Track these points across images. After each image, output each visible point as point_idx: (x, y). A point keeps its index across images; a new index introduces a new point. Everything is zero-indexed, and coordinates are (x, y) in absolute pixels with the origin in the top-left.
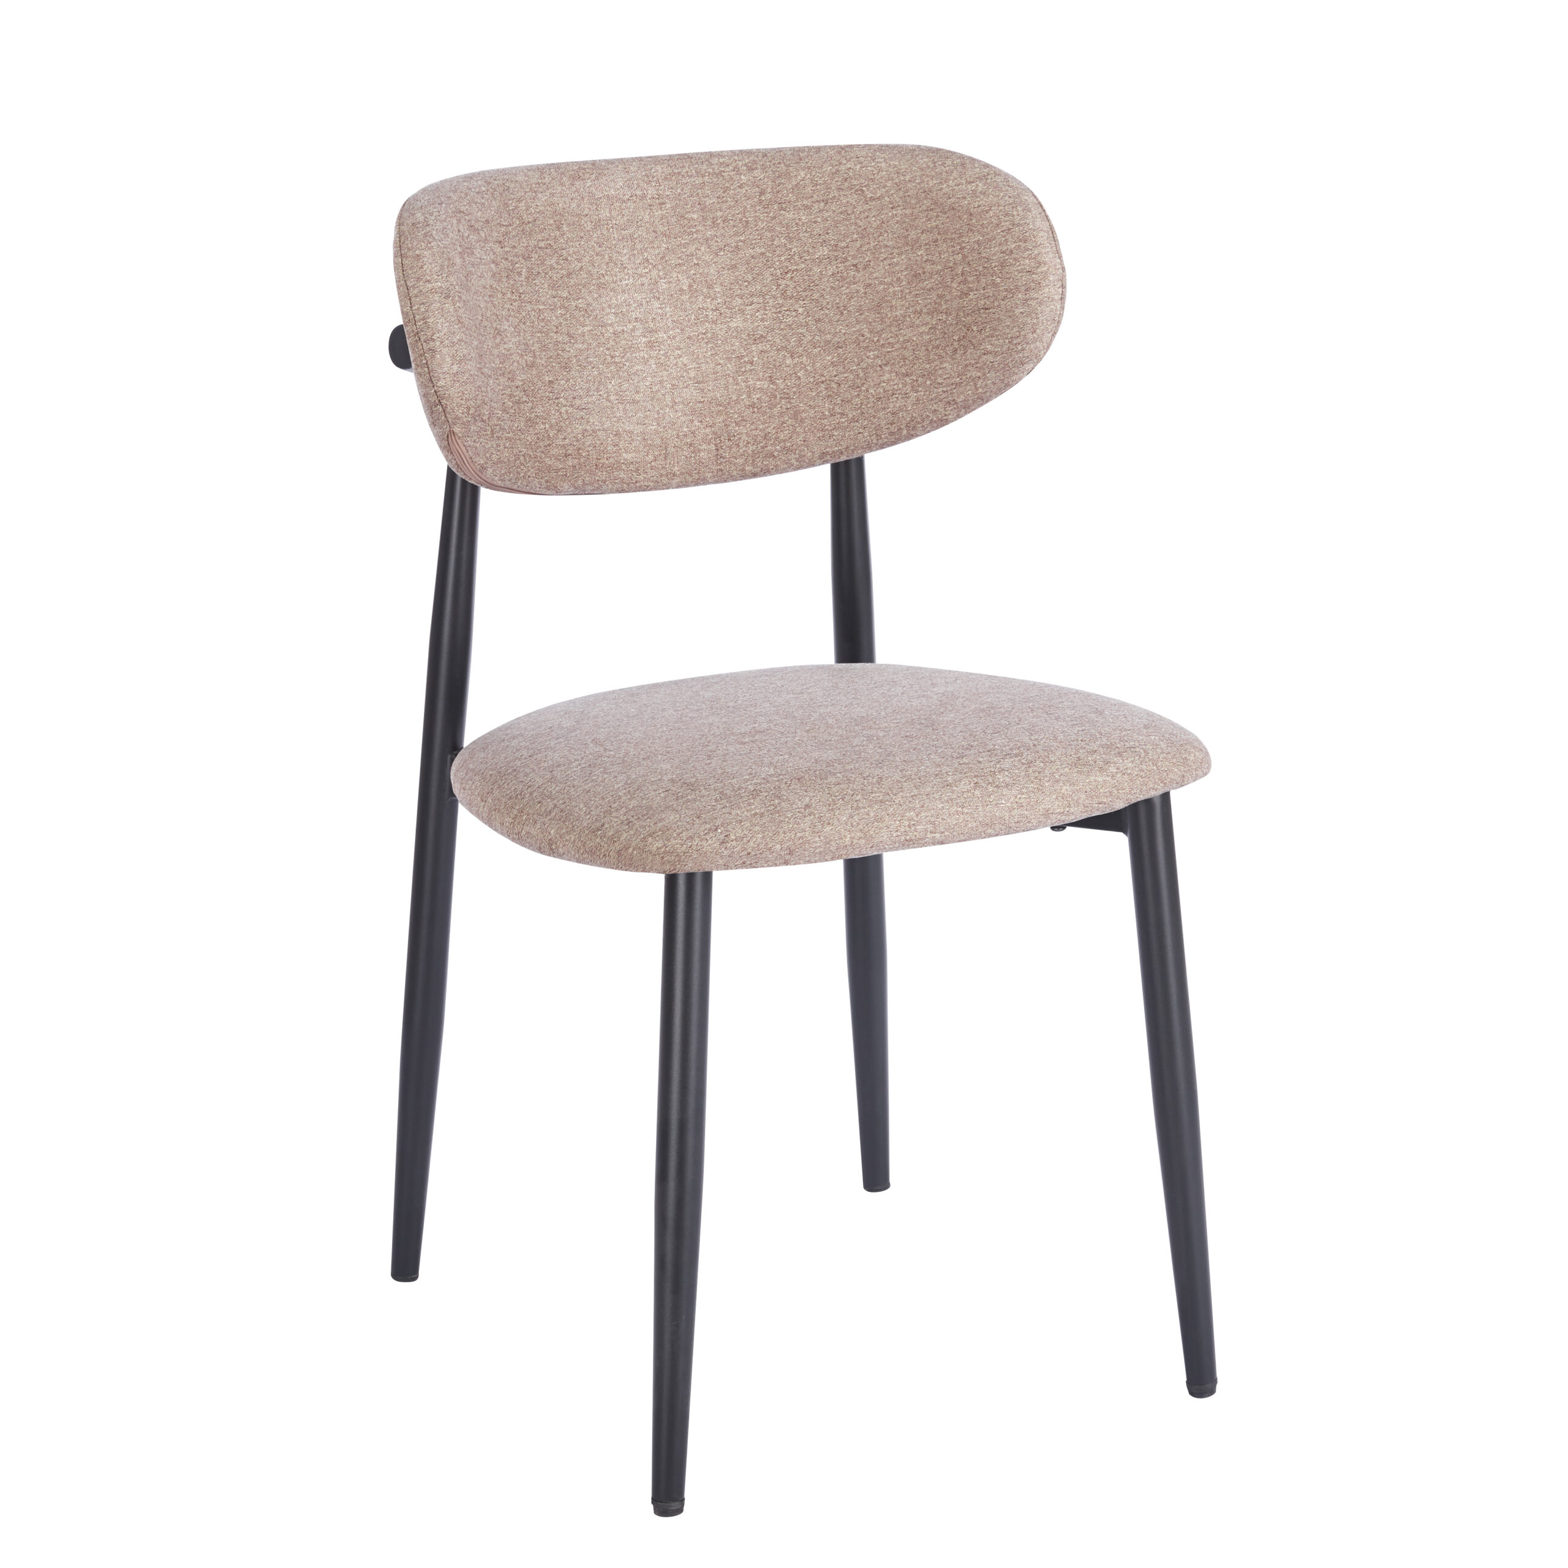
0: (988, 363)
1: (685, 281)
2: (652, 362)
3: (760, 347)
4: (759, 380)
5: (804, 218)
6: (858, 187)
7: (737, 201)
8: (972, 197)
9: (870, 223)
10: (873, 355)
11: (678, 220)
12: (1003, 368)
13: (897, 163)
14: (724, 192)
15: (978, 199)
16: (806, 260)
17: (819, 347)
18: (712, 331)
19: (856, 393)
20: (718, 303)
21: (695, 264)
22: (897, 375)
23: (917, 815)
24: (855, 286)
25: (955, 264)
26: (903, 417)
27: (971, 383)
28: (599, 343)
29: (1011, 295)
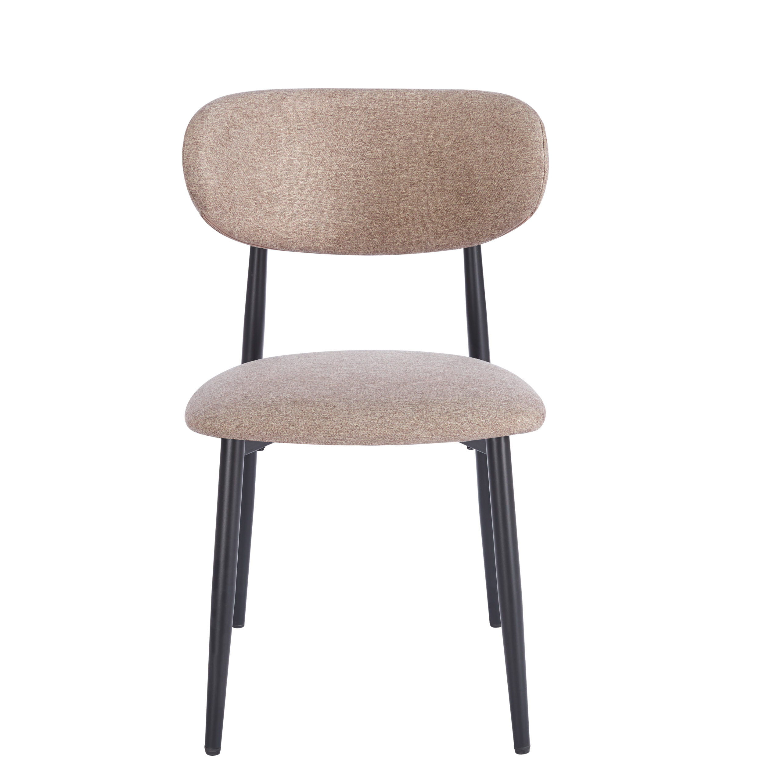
0: (509, 207)
1: (380, 152)
2: (355, 191)
3: (413, 189)
4: (410, 205)
5: (443, 126)
6: (468, 112)
7: (413, 115)
8: (511, 122)
9: (470, 131)
10: (464, 198)
11: (382, 122)
12: (516, 211)
13: (486, 102)
14: (407, 110)
15: (513, 123)
16: (441, 147)
17: (440, 191)
18: (390, 179)
19: (454, 217)
20: (396, 165)
21: (387, 144)
22: (472, 209)
23: (342, 427)
24: (460, 162)
25: (500, 155)
26: (473, 231)
27: (502, 217)
28: (326, 179)
29: (519, 174)
